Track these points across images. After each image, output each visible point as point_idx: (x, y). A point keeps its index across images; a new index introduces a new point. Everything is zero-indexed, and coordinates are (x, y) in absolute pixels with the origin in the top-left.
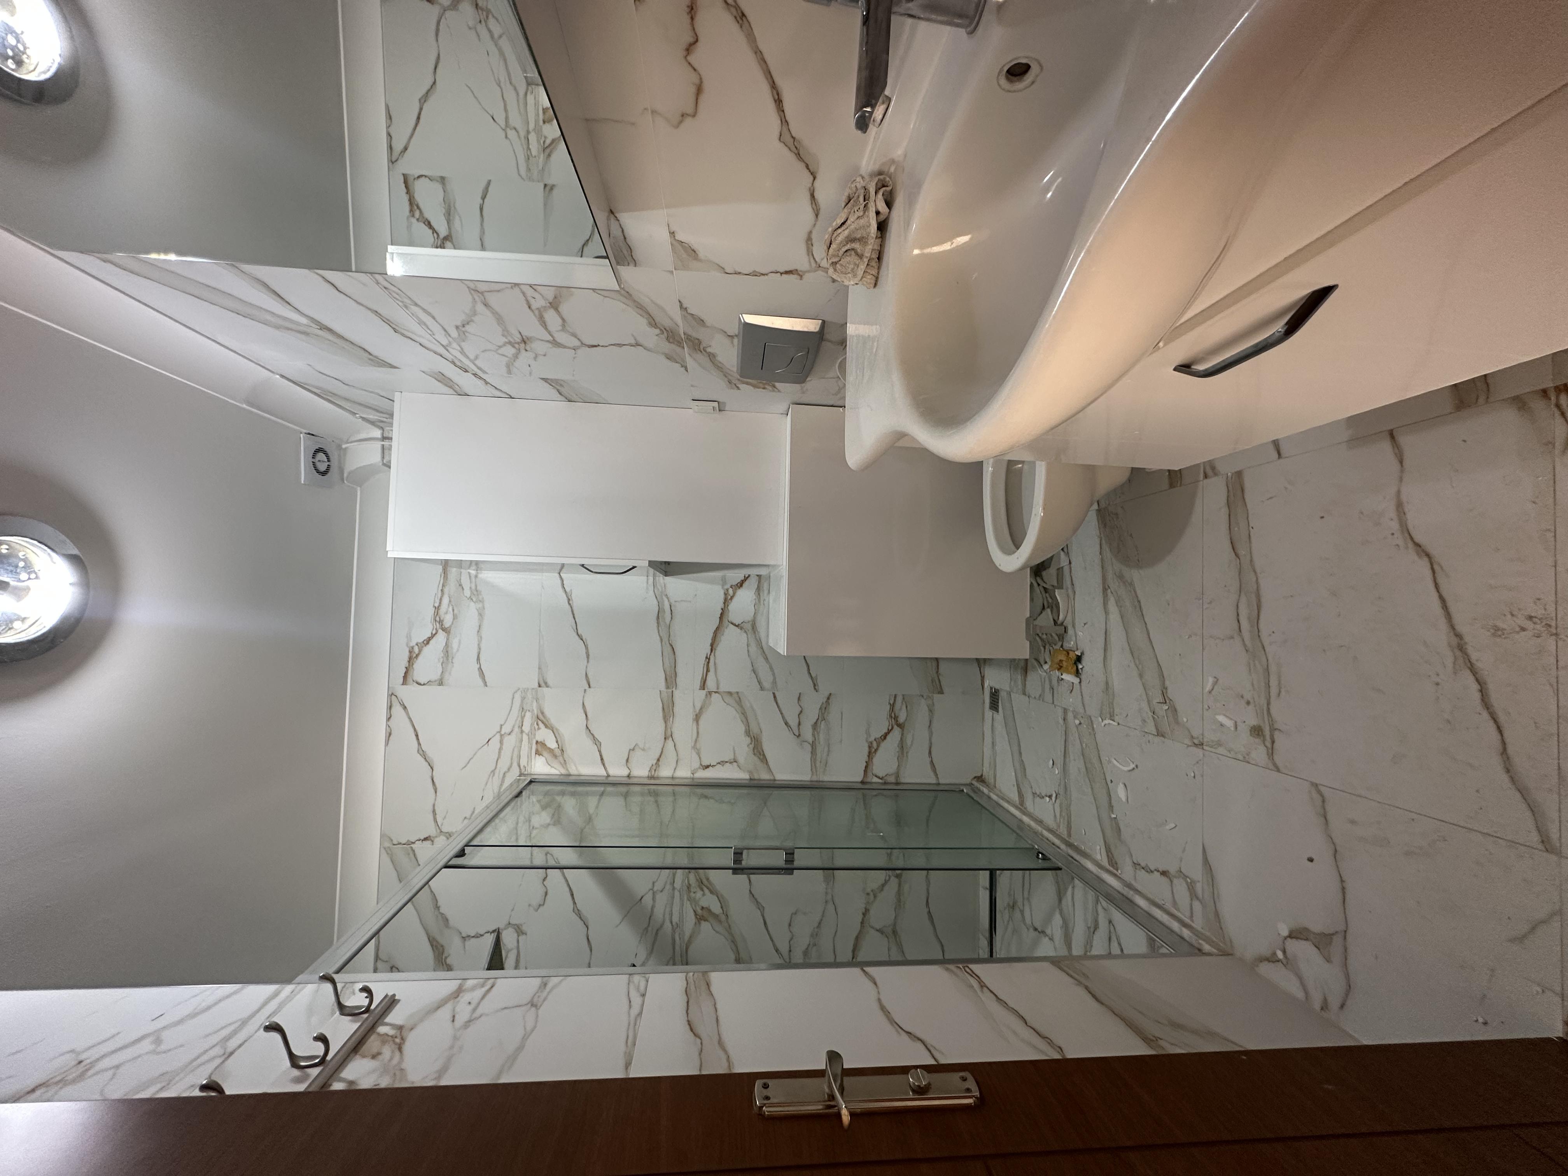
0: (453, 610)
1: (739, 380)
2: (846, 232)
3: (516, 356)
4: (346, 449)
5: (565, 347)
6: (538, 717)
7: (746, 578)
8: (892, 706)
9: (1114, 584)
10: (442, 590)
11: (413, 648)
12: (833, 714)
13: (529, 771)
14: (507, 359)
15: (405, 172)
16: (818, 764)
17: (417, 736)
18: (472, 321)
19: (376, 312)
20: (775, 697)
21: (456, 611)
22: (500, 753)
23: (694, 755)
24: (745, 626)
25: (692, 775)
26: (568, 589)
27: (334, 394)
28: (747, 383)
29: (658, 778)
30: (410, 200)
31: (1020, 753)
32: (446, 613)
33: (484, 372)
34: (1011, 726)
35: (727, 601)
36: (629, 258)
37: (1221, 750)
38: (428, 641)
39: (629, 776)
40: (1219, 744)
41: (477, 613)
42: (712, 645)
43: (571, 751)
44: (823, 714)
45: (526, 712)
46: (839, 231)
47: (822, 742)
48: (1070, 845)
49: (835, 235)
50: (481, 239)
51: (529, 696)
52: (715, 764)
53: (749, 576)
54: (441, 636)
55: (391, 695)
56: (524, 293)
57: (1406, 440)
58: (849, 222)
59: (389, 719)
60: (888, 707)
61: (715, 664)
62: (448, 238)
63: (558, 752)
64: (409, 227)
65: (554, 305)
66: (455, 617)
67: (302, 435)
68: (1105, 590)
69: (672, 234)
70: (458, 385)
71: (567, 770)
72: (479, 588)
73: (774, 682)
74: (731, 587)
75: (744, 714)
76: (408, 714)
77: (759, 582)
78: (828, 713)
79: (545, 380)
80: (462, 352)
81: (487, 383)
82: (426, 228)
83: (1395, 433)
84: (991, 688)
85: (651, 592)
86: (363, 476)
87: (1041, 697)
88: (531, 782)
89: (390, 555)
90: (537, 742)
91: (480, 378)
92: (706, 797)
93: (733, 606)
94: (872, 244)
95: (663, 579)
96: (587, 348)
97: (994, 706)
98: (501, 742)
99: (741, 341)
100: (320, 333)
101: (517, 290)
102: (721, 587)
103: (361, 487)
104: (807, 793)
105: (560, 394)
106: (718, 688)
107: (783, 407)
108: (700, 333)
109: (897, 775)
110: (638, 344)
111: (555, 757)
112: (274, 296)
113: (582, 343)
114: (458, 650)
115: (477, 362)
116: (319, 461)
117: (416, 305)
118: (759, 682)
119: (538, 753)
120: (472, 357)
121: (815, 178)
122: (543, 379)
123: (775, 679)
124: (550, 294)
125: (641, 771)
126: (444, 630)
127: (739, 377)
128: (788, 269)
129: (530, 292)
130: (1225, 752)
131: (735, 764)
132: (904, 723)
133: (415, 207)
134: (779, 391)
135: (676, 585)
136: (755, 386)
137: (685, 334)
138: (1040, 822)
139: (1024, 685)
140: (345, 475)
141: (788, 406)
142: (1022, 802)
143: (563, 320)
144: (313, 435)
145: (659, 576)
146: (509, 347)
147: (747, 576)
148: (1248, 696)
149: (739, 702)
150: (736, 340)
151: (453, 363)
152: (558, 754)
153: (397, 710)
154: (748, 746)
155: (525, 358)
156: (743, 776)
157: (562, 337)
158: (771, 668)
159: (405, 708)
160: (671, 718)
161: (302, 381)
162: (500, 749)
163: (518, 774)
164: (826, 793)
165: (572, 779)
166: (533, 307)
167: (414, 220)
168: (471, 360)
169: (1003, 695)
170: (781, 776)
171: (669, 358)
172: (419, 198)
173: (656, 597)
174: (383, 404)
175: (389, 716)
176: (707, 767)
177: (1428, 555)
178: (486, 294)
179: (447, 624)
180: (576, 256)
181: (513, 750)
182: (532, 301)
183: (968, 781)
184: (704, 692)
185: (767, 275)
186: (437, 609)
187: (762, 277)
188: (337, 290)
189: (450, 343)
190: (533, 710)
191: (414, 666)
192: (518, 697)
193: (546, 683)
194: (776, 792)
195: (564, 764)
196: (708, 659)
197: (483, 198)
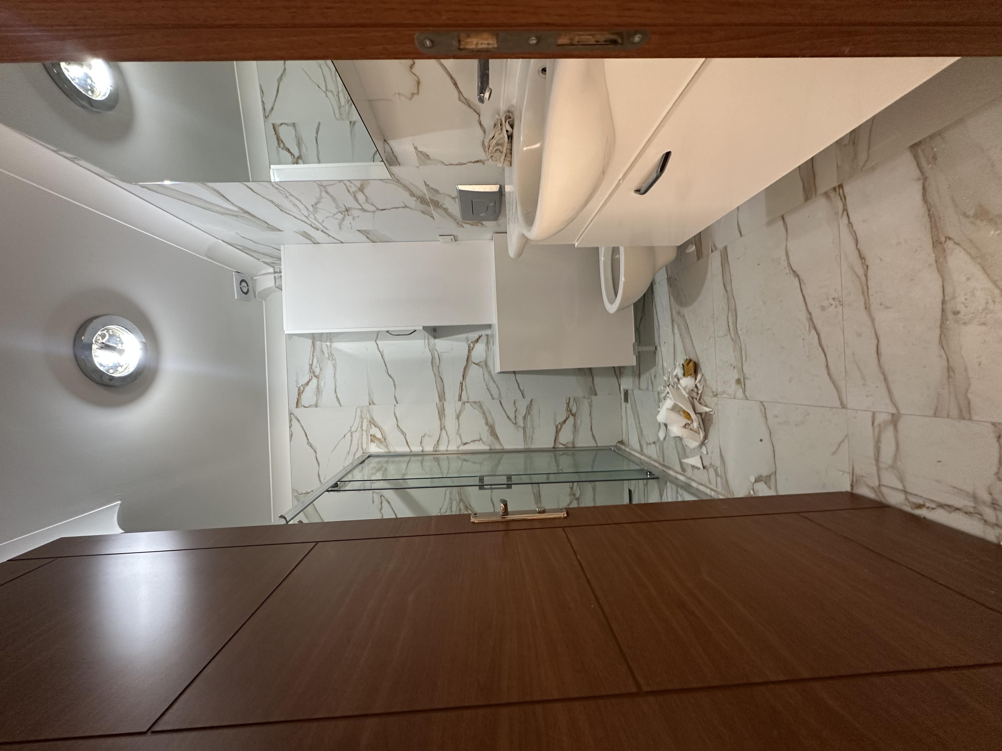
0: (320, 366)
1: (462, 222)
2: (495, 141)
3: (343, 219)
4: (256, 280)
5: (369, 212)
6: (370, 422)
7: (480, 337)
8: (568, 404)
9: (676, 318)
10: (313, 355)
11: (300, 387)
12: (534, 411)
13: (368, 451)
14: (339, 221)
15: (273, 122)
16: (527, 439)
17: (306, 435)
18: (320, 202)
19: (272, 202)
20: (501, 403)
21: (321, 366)
22: (351, 442)
23: (458, 437)
24: (481, 364)
25: (457, 449)
26: (381, 350)
27: (249, 249)
28: (467, 223)
29: (439, 451)
30: (277, 138)
31: (639, 423)
32: (316, 367)
33: (327, 229)
34: (634, 409)
35: (470, 350)
36: (396, 162)
37: (725, 395)
38: (308, 383)
39: (422, 451)
40: (724, 392)
41: (332, 366)
42: (463, 376)
43: (390, 439)
44: (529, 411)
45: (363, 419)
46: (492, 141)
47: (529, 425)
48: (664, 466)
49: (490, 143)
50: (318, 157)
51: (365, 410)
52: (470, 442)
53: (481, 336)
54: (314, 380)
55: (291, 414)
56: (345, 185)
57: (788, 219)
58: (495, 136)
59: (290, 427)
60: (566, 405)
61: (466, 386)
62: (299, 157)
63: (383, 440)
64: (278, 153)
65: (361, 189)
66: (321, 369)
67: (233, 273)
68: (673, 322)
69: (416, 148)
70: (314, 238)
71: (388, 449)
72: (333, 352)
73: (500, 395)
74: (472, 342)
75: (484, 413)
76: (300, 423)
77: (487, 339)
78: (531, 410)
79: (359, 231)
80: (316, 219)
81: (329, 235)
82: (287, 153)
83: (784, 217)
84: (624, 390)
85: (427, 348)
86: (266, 294)
87: (647, 389)
88: (369, 456)
89: (286, 332)
90: (371, 435)
91: (325, 233)
92: (466, 460)
93: (473, 353)
94: (506, 145)
95: (433, 341)
96: (380, 211)
97: (626, 400)
98: (352, 436)
99: (459, 200)
100: (244, 215)
101: (342, 184)
102: (466, 343)
103: (265, 301)
104: (522, 455)
105: (368, 238)
106: (468, 400)
107: (489, 236)
108: (437, 198)
109: (573, 443)
110: (406, 207)
111: (381, 442)
112: (221, 197)
113: (377, 209)
114: (324, 388)
115: (323, 224)
116: (243, 287)
117: (292, 195)
118: (491, 395)
119: (372, 441)
120: (321, 221)
121: (479, 116)
122: (358, 230)
123: (500, 392)
124: (358, 184)
125: (429, 448)
126: (316, 377)
127: (462, 221)
128: (476, 160)
129: (348, 184)
130: (727, 396)
131: (481, 441)
132: (575, 413)
133: (280, 142)
134: (485, 226)
135: (442, 344)
136: (471, 225)
137: (429, 199)
138: (650, 458)
139: (639, 384)
140: (257, 294)
141: (492, 236)
142: (642, 450)
143: (366, 197)
144: (239, 272)
145: (431, 339)
146: (339, 214)
147: (480, 336)
148: (734, 364)
149: (481, 407)
150: (457, 200)
151: (311, 225)
152: (383, 441)
153: (294, 421)
154: (487, 431)
155: (348, 219)
156: (486, 448)
157: (367, 207)
158: (497, 387)
159: (298, 420)
160: (444, 418)
161: (233, 243)
162: (351, 440)
163: (362, 452)
164: (534, 454)
165: (390, 454)
166: (351, 192)
167: (280, 149)
168: (319, 223)
169: (630, 392)
170: (507, 447)
171: (423, 212)
172: (282, 136)
173: (430, 351)
174: (275, 252)
175: (290, 426)
176: (466, 444)
177: (798, 276)
178: (327, 187)
179: (317, 373)
180: (371, 161)
181: (359, 440)
182: (349, 188)
183: (615, 444)
184: (461, 403)
185: (466, 164)
186: (311, 365)
187: (464, 165)
188: (253, 191)
189: (309, 215)
190: (367, 418)
191: (301, 397)
192: (359, 411)
193: (373, 402)
194: (506, 455)
195: (387, 446)
196: (462, 384)
197: (317, 133)
